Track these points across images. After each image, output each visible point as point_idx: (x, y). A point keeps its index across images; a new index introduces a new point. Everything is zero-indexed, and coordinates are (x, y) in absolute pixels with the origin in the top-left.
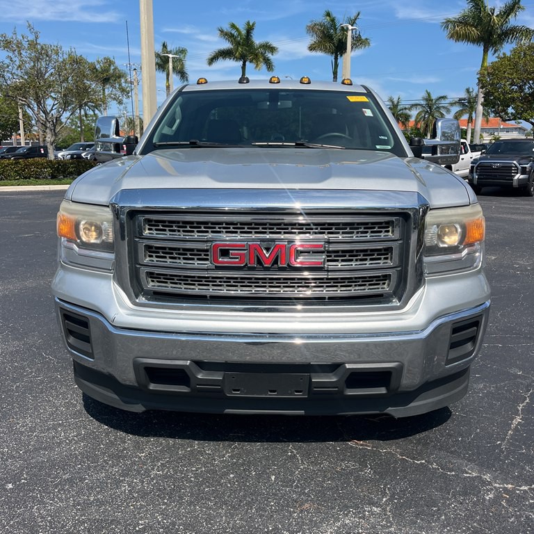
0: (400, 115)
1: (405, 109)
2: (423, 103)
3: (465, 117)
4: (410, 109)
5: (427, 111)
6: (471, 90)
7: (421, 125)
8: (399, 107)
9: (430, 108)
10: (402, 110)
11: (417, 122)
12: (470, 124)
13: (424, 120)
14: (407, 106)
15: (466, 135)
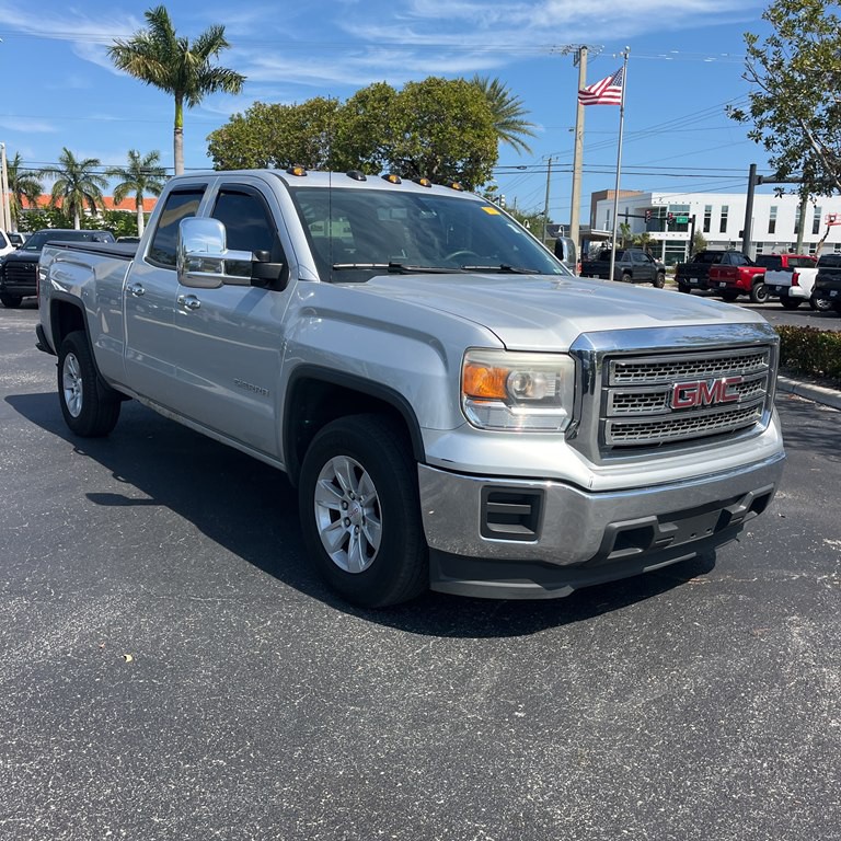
0: (24, 184)
1: (31, 175)
2: (63, 168)
3: (132, 195)
4: (39, 176)
5: (70, 182)
6: (136, 155)
7: (63, 203)
8: (19, 172)
9: (74, 176)
10: (25, 176)
11: (54, 198)
12: (140, 206)
13: (66, 195)
14: (33, 171)
15: (136, 223)
